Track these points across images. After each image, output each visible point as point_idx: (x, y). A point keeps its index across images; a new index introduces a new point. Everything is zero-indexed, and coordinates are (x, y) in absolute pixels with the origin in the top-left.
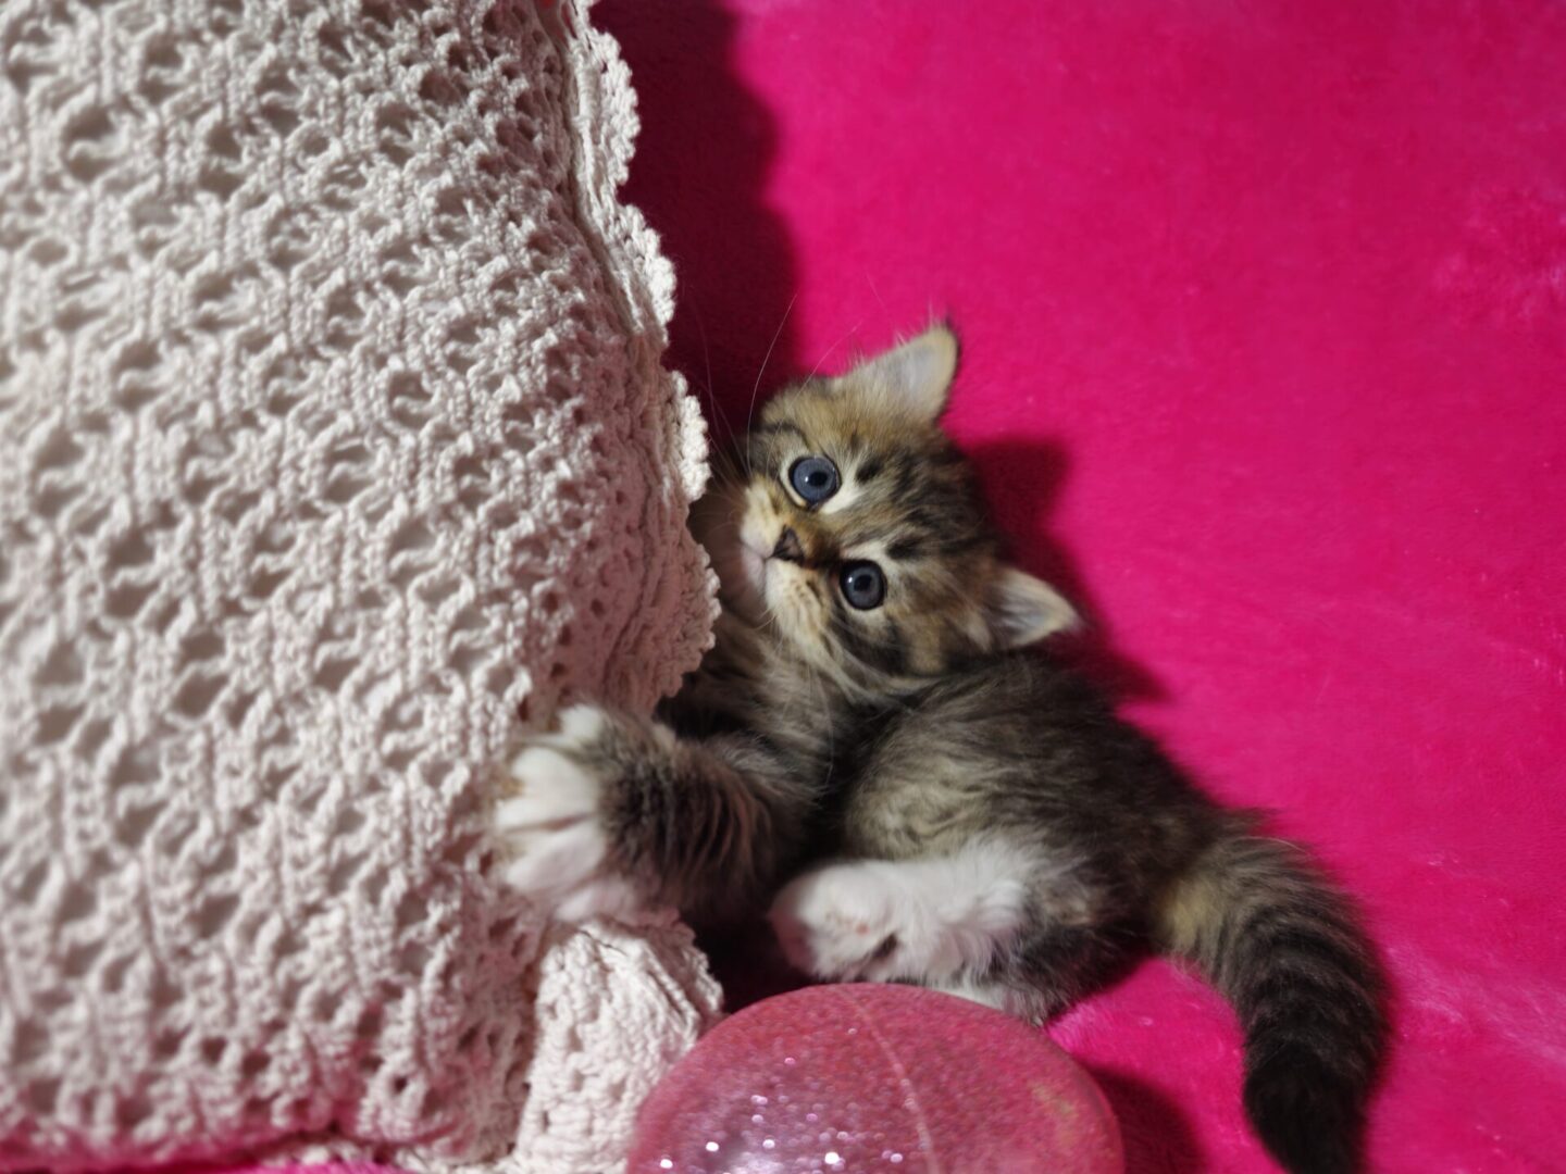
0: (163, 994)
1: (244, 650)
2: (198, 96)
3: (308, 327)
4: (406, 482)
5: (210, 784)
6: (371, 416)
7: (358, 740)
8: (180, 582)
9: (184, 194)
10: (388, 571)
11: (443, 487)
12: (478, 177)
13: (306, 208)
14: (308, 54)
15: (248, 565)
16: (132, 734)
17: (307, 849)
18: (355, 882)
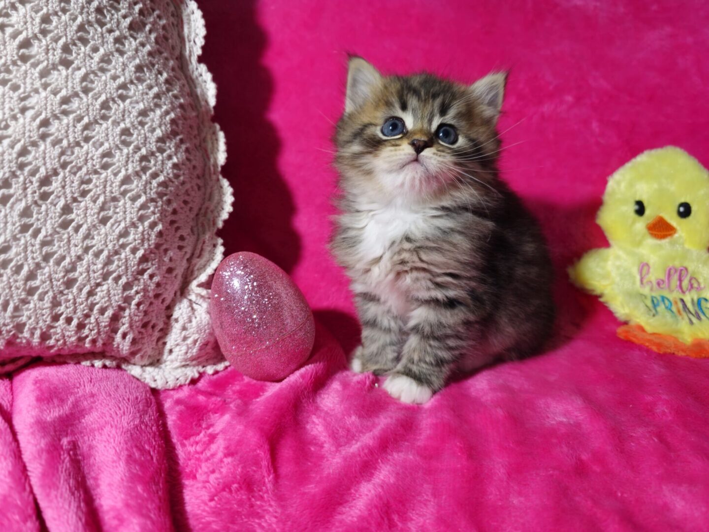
1: (79, 212)
2: (58, 34)
3: (95, 114)
4: (125, 164)
5: (69, 248)
6: (114, 143)
7: (112, 239)
8: (60, 191)
9: (55, 67)
10: (120, 191)
11: (136, 165)
12: (148, 59)
13: (93, 72)
14: (92, 18)
15: (79, 188)
16: (47, 232)
17: (97, 268)
18: (111, 278)
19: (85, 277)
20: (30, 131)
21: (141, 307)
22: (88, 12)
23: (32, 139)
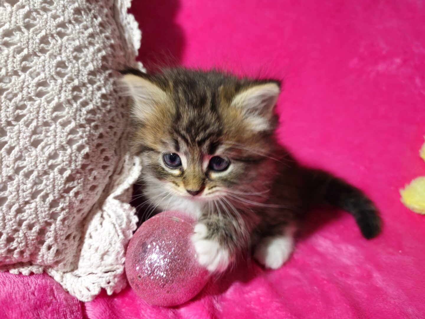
1: (12, 135)
3: (34, 47)
4: (58, 93)
6: (50, 74)
7: (42, 161)
10: (51, 117)
11: (69, 94)
12: (86, 4)
15: (14, 113)
17: (26, 187)
18: (39, 196)
19: (15, 196)
21: (66, 222)
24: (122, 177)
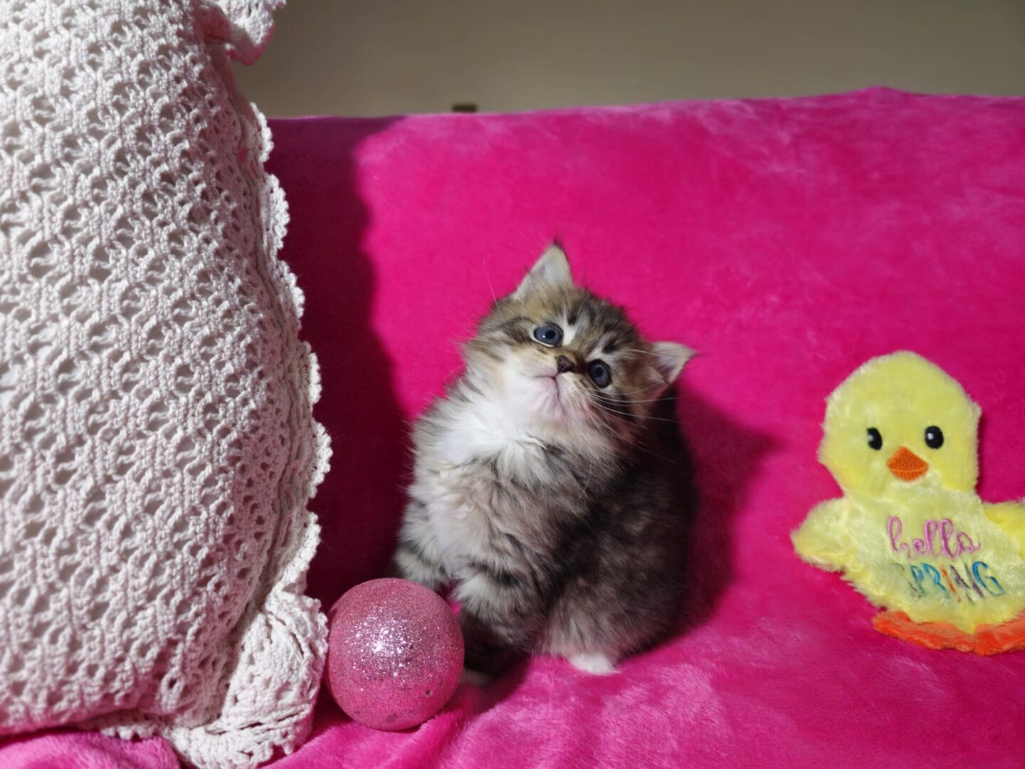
0: (74, 645)
2: (88, 233)
3: (139, 346)
4: (183, 420)
5: (98, 556)
6: (167, 390)
7: (163, 536)
8: (86, 468)
9: (83, 281)
10: (175, 461)
11: (199, 420)
12: (215, 261)
13: (139, 285)
14: (137, 207)
15: (116, 461)
16: (65, 533)
17: (139, 583)
18: (159, 596)
19: (121, 599)
20: (43, 380)
21: (201, 638)
22: (131, 200)
23: (47, 392)
24: (289, 551)
